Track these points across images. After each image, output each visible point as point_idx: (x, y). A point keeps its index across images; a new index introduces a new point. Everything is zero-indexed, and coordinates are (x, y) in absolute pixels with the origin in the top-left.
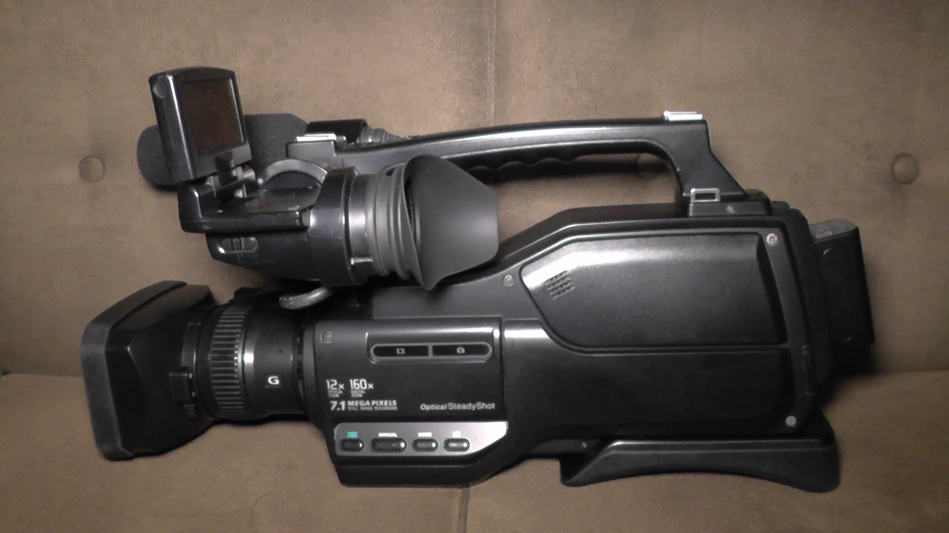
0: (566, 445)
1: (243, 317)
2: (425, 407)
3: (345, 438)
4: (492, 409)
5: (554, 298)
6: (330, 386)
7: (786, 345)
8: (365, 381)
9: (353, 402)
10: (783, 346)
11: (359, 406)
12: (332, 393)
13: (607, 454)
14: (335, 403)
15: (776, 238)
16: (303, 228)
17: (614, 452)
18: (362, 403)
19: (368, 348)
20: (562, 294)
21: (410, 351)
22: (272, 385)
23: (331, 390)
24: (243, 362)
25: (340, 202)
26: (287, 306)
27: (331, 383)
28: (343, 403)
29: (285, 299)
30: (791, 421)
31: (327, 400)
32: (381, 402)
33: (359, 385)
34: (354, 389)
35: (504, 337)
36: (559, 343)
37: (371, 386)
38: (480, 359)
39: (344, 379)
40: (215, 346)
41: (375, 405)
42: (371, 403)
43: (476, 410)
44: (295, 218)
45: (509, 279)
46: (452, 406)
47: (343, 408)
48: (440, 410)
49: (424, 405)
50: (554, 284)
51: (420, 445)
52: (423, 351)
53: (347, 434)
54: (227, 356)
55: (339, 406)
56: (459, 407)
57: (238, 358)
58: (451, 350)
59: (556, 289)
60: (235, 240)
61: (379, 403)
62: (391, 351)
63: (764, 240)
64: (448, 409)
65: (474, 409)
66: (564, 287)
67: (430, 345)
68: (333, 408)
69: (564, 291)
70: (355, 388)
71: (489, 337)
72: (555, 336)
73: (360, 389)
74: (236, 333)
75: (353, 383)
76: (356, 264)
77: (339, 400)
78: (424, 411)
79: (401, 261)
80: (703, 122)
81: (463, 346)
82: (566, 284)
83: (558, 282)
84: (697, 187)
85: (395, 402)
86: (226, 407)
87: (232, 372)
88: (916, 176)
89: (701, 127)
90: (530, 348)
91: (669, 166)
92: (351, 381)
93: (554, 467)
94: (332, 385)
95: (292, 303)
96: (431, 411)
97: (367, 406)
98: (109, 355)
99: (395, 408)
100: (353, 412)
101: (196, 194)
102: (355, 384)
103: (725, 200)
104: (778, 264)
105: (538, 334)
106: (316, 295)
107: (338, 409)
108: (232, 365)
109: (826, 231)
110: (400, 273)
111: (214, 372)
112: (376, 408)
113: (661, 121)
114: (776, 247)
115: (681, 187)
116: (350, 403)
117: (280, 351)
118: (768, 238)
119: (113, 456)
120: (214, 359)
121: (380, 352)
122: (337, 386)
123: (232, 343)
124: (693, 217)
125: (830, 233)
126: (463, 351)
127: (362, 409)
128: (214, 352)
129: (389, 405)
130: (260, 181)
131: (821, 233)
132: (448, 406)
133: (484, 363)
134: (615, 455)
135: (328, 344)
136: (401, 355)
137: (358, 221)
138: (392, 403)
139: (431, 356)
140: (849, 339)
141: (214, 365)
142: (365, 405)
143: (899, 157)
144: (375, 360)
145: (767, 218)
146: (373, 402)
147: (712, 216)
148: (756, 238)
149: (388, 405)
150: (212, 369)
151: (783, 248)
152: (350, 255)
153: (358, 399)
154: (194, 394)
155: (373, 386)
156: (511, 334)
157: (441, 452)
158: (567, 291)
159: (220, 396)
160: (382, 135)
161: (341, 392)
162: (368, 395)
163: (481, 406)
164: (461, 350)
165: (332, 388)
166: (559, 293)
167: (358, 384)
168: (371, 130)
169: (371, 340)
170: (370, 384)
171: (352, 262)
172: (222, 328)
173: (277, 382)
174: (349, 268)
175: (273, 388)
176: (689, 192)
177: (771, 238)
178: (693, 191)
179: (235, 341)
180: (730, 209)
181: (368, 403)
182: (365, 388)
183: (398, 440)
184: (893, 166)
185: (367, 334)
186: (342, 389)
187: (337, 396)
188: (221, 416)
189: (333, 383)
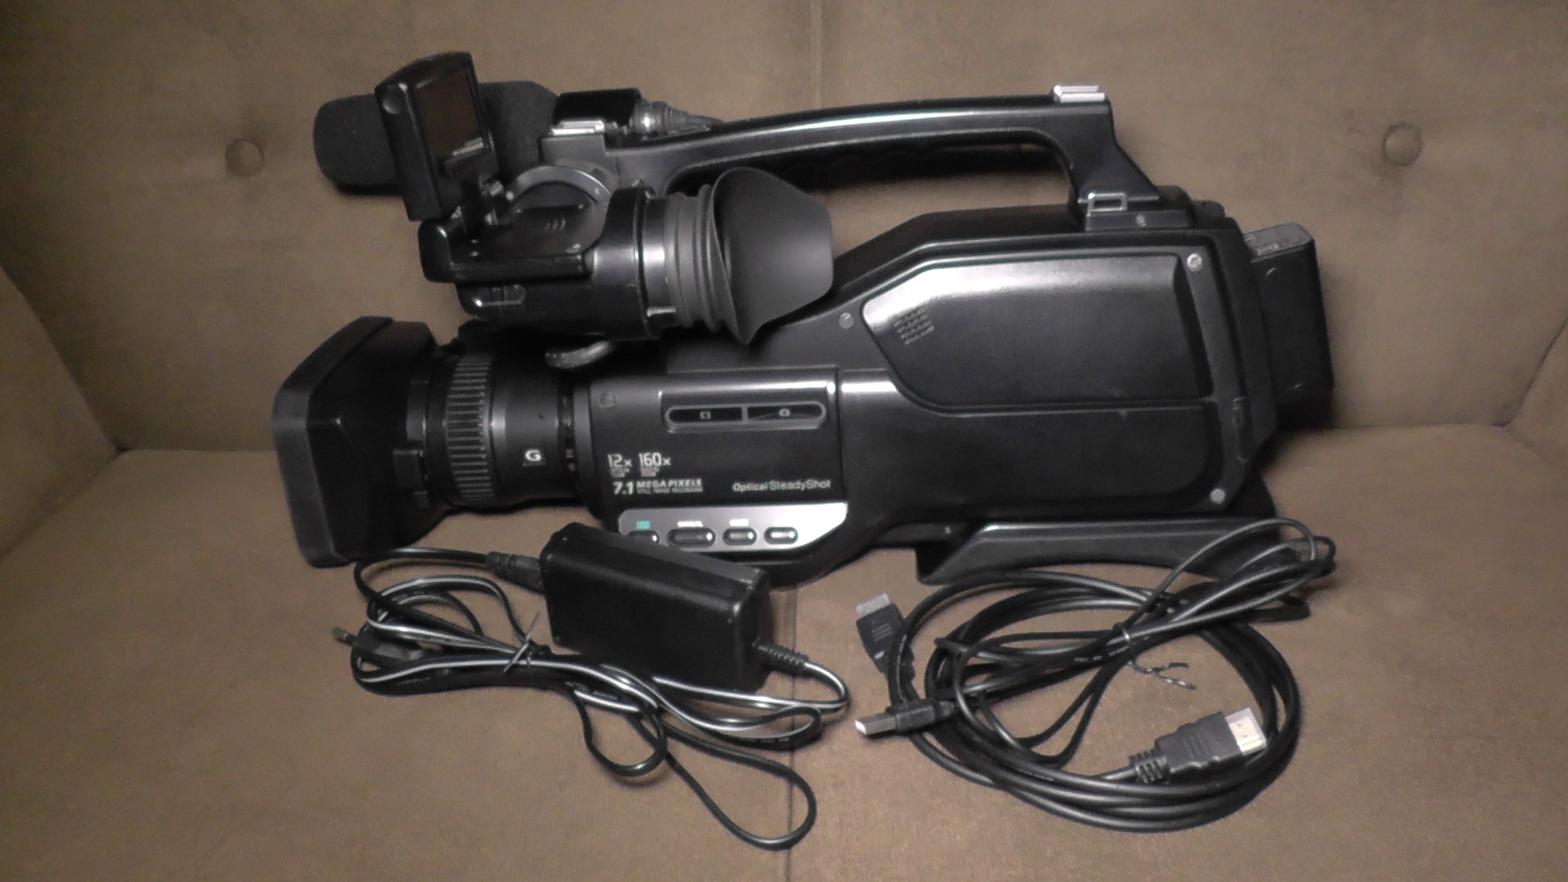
0: (925, 531)
1: (485, 374)
2: (739, 487)
3: (634, 530)
4: (827, 488)
5: (907, 343)
6: (613, 463)
7: (1212, 398)
8: (659, 455)
9: (644, 483)
10: (1208, 399)
11: (652, 489)
12: (616, 472)
13: (979, 542)
14: (619, 485)
15: (1200, 260)
16: (586, 274)
17: (986, 540)
18: (655, 484)
19: (663, 412)
20: (916, 337)
21: (718, 415)
22: (530, 462)
23: (614, 467)
24: (491, 432)
25: (632, 234)
26: (558, 365)
27: (614, 459)
28: (630, 485)
29: (555, 356)
30: (1218, 495)
31: (609, 481)
32: (681, 483)
33: (651, 461)
34: (645, 467)
35: (841, 392)
36: (914, 401)
37: (667, 462)
38: (811, 424)
39: (632, 454)
40: (451, 408)
41: (673, 487)
42: (667, 484)
43: (806, 490)
44: (577, 263)
45: (846, 318)
46: (776, 485)
47: (631, 491)
48: (760, 492)
49: (739, 485)
50: (906, 324)
51: (732, 536)
52: (735, 414)
53: (635, 524)
54: (470, 421)
55: (625, 488)
56: (783, 486)
57: (484, 425)
58: (772, 412)
59: (909, 330)
60: (494, 290)
61: (678, 483)
62: (692, 416)
63: (1184, 263)
64: (769, 490)
65: (803, 489)
66: (919, 328)
67: (744, 407)
68: (617, 492)
69: (919, 333)
70: (646, 464)
71: (821, 394)
72: (910, 393)
73: (653, 466)
74: (477, 392)
75: (644, 458)
76: (654, 317)
77: (625, 480)
78: (739, 493)
79: (712, 311)
80: (1107, 102)
81: (788, 407)
82: (922, 323)
83: (912, 321)
84: (1098, 190)
85: (699, 482)
86: (469, 491)
87: (477, 443)
88: (1417, 155)
89: (1103, 110)
90: (873, 407)
91: (1059, 160)
92: (640, 455)
93: (909, 557)
94: (616, 462)
95: (566, 362)
96: (747, 493)
97: (663, 487)
98: (313, 431)
99: (700, 490)
100: (644, 495)
101: (443, 233)
102: (646, 459)
103: (1134, 207)
104: (1203, 295)
105: (885, 387)
106: (597, 350)
107: (624, 493)
108: (477, 434)
109: (1271, 243)
110: (710, 324)
111: (452, 444)
112: (674, 490)
113: (1049, 100)
114: (1199, 273)
115: (1077, 191)
116: (640, 484)
117: (541, 417)
118: (1189, 259)
119: (321, 562)
120: (451, 426)
121: (678, 416)
122: (622, 463)
123: (474, 404)
124: (1091, 231)
125: (1277, 247)
126: (788, 413)
127: (657, 491)
128: (451, 417)
129: (694, 485)
130: (510, 196)
131: (1265, 248)
132: (769, 486)
133: (813, 430)
134: (988, 544)
135: (610, 408)
136: (705, 420)
137: (655, 256)
138: (696, 483)
139: (746, 421)
140: (1298, 386)
141: (451, 435)
142: (661, 487)
143: (1392, 129)
144: (673, 428)
145: (1190, 232)
146: (671, 483)
147: (1117, 230)
148: (1172, 261)
149: (691, 486)
150: (448, 439)
151: (1210, 275)
152: (647, 305)
153: (652, 479)
154: (426, 477)
155: (671, 461)
156: (851, 388)
157: (761, 545)
158: (923, 334)
159: (461, 475)
160: (664, 111)
161: (628, 470)
162: (664, 474)
163: (812, 484)
164: (785, 413)
165: (616, 465)
166: (913, 336)
167: (650, 459)
168: (648, 105)
169: (667, 401)
170: (666, 458)
171: (650, 313)
172: (459, 385)
173: (538, 457)
174: (645, 321)
175: (535, 468)
176: (1086, 197)
177: (1193, 260)
178: (1091, 196)
179: (478, 401)
180: (1141, 220)
181: (663, 483)
182: (660, 463)
183: (705, 531)
184: (1385, 140)
185: (660, 394)
186: (628, 467)
187: (623, 475)
188: (461, 503)
189: (617, 458)
